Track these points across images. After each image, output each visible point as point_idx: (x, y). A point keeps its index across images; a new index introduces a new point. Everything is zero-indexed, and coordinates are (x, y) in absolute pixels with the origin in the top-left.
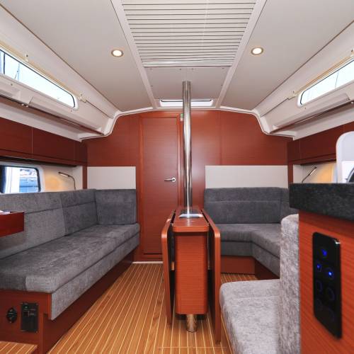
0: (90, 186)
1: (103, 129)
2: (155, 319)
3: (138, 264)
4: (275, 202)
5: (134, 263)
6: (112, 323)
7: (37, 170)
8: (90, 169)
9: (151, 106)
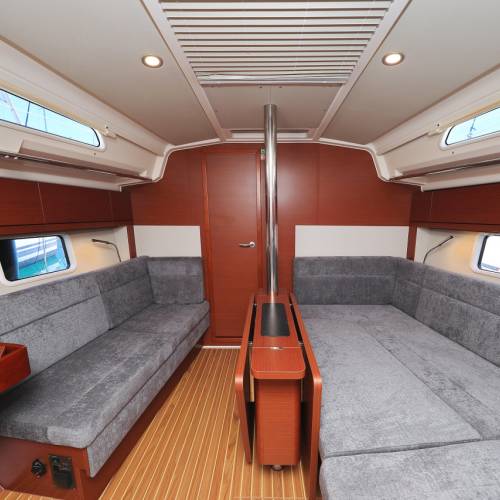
0: (139, 253)
1: (150, 172)
2: (231, 446)
3: (210, 350)
4: (387, 277)
5: (205, 347)
6: (176, 453)
7: (61, 238)
8: (137, 229)
9: (216, 136)
